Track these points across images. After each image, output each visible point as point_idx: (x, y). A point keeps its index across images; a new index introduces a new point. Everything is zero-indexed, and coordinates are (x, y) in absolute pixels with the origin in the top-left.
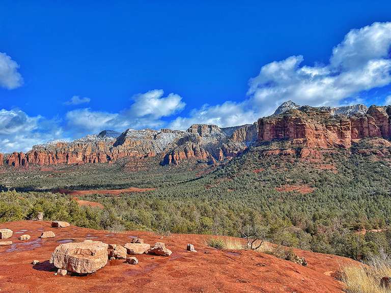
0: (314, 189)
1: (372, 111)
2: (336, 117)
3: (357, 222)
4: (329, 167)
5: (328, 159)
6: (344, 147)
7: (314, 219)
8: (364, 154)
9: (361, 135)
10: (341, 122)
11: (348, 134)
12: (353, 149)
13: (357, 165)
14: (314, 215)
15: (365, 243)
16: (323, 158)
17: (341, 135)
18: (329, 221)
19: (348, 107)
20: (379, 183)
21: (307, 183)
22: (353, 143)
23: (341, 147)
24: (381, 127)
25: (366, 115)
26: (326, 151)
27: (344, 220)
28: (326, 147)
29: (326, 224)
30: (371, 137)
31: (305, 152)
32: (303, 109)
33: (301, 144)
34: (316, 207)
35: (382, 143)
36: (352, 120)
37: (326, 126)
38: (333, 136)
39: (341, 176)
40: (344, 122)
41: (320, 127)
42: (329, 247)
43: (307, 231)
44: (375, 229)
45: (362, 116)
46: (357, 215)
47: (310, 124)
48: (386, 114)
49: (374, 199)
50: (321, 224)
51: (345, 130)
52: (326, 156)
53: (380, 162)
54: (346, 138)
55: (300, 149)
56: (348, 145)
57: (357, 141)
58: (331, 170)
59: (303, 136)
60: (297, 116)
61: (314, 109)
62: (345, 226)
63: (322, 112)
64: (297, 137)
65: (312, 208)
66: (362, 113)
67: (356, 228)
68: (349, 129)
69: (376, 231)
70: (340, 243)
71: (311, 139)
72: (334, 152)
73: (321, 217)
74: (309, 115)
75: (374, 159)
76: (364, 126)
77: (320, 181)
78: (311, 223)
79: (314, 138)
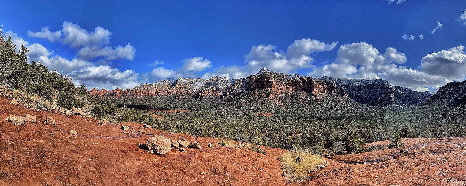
0: (273, 115)
1: (301, 78)
2: (286, 79)
3: (291, 131)
4: (281, 104)
5: (281, 100)
6: (288, 94)
7: (272, 130)
8: (296, 99)
9: (296, 89)
10: (288, 82)
11: (291, 88)
12: (292, 96)
13: (293, 103)
14: (272, 128)
15: (293, 141)
16: (279, 99)
17: (288, 89)
18: (278, 131)
19: (292, 75)
20: (301, 112)
21: (270, 111)
22: (292, 92)
23: (287, 94)
24: (304, 86)
25: (299, 80)
26: (280, 96)
27: (285, 130)
28: (280, 94)
29: (277, 133)
30: (300, 90)
31: (271, 96)
32: (272, 73)
33: (269, 91)
34: (273, 124)
35: (304, 94)
36: (293, 82)
37: (281, 83)
38: (284, 89)
39: (286, 108)
40: (290, 82)
41: (279, 83)
42: (277, 144)
43: (268, 136)
44: (298, 134)
45: (297, 80)
46: (291, 128)
47: (274, 82)
48: (307, 81)
49: (298, 120)
50: (275, 133)
51: (290, 86)
52: (280, 98)
53: (302, 103)
54: (290, 90)
55: (268, 94)
56: (290, 94)
57: (294, 92)
58: (282, 105)
59: (270, 87)
60: (269, 76)
61: (276, 74)
62: (285, 133)
63: (280, 76)
64: (268, 88)
65: (272, 124)
66: (297, 79)
67: (290, 134)
68: (291, 86)
69: (298, 135)
70: (282, 142)
71: (274, 89)
72: (284, 96)
73: (275, 129)
74: (274, 77)
75: (300, 101)
76: (298, 85)
77: (276, 111)
78: (270, 132)
79: (276, 89)
